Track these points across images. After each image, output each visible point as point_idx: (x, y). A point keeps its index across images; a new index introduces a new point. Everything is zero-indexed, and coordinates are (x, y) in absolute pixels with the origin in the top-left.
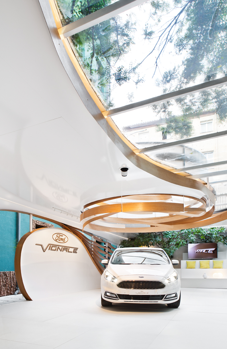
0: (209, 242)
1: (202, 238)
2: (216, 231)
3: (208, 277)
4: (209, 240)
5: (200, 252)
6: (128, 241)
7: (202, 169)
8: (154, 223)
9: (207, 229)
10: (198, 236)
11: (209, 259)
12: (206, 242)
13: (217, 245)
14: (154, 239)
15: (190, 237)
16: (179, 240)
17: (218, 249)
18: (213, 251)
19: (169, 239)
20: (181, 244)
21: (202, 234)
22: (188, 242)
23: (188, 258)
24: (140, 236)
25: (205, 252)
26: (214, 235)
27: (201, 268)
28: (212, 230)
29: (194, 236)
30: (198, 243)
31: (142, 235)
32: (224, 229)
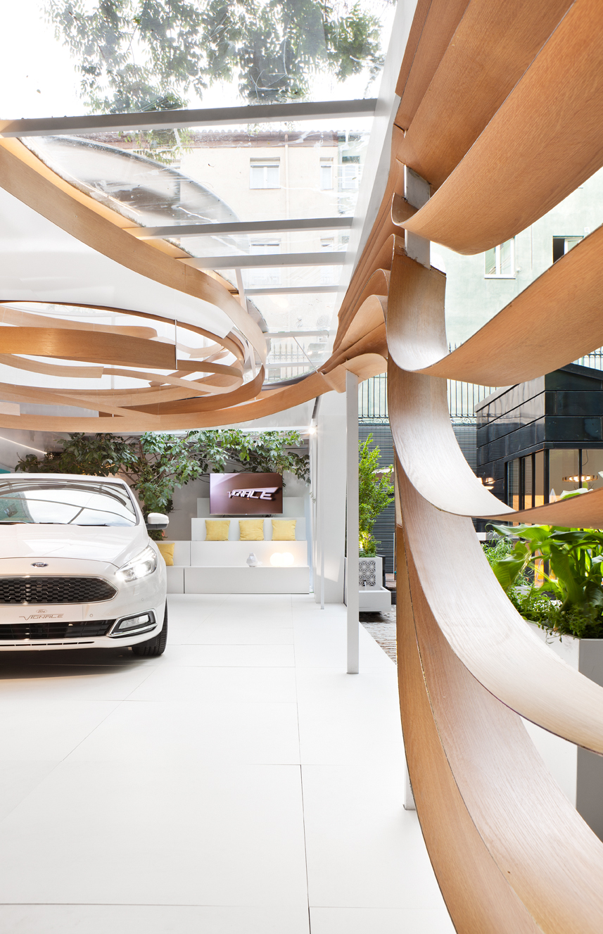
0: (261, 472)
1: (242, 456)
2: (277, 440)
3: (259, 564)
4: (262, 464)
5: (240, 495)
6: (46, 458)
7: (216, 237)
8: (110, 406)
9: (255, 436)
10: (234, 453)
11: (263, 516)
12: (254, 470)
13: (281, 477)
14: (114, 454)
15: (212, 453)
16: (184, 463)
17: (285, 491)
18: (273, 495)
19: (159, 458)
20: (189, 472)
21: (243, 446)
22: (211, 467)
23: (210, 512)
24: (74, 445)
25: (251, 496)
26: (273, 453)
27: (242, 539)
28: (267, 438)
29: (224, 453)
30: (235, 472)
31: (80, 440)
32: (298, 436)
